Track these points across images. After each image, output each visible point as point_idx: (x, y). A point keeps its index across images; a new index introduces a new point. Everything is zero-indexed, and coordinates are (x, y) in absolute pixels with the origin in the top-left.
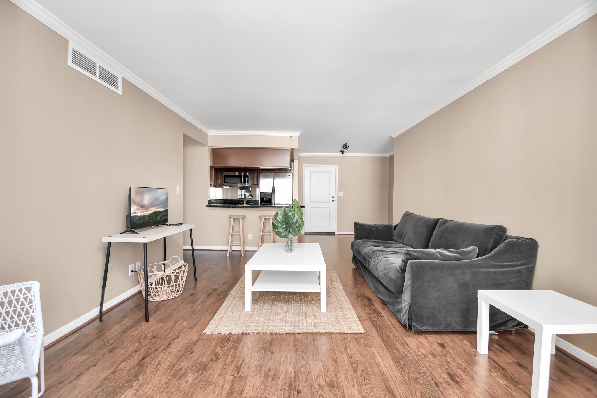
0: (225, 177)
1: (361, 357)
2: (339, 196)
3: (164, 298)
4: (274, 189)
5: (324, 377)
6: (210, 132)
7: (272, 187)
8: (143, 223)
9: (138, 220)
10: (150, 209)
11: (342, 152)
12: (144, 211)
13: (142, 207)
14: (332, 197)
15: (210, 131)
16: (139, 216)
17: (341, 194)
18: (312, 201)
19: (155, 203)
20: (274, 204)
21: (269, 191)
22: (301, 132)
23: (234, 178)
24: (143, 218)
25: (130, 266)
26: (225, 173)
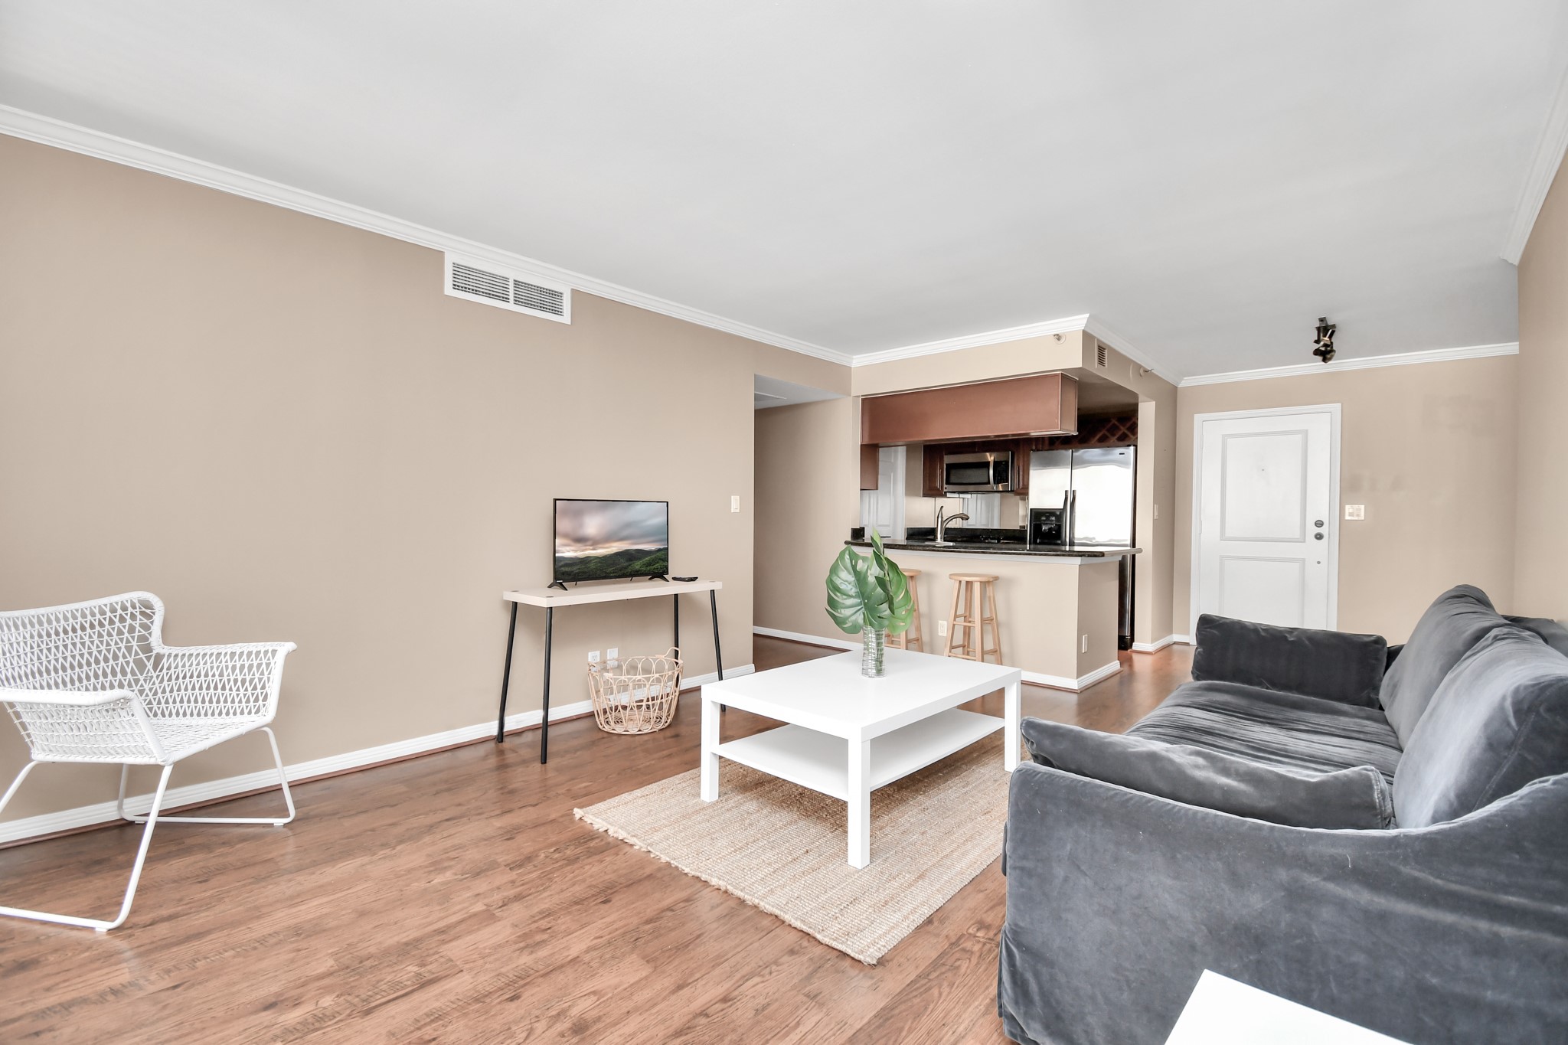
0: (950, 467)
1: (751, 1014)
2: (1347, 517)
3: (634, 731)
4: (1071, 499)
5: (598, 1003)
6: (854, 361)
7: (1066, 492)
8: (584, 573)
10: (607, 545)
11: (1325, 354)
12: (584, 548)
14: (1316, 524)
15: (854, 357)
16: (571, 559)
17: (1356, 512)
18: (1227, 535)
19: (625, 533)
20: (1072, 544)
21: (1055, 502)
22: (1087, 315)
23: (974, 470)
24: (581, 562)
25: (589, 653)
26: (949, 459)
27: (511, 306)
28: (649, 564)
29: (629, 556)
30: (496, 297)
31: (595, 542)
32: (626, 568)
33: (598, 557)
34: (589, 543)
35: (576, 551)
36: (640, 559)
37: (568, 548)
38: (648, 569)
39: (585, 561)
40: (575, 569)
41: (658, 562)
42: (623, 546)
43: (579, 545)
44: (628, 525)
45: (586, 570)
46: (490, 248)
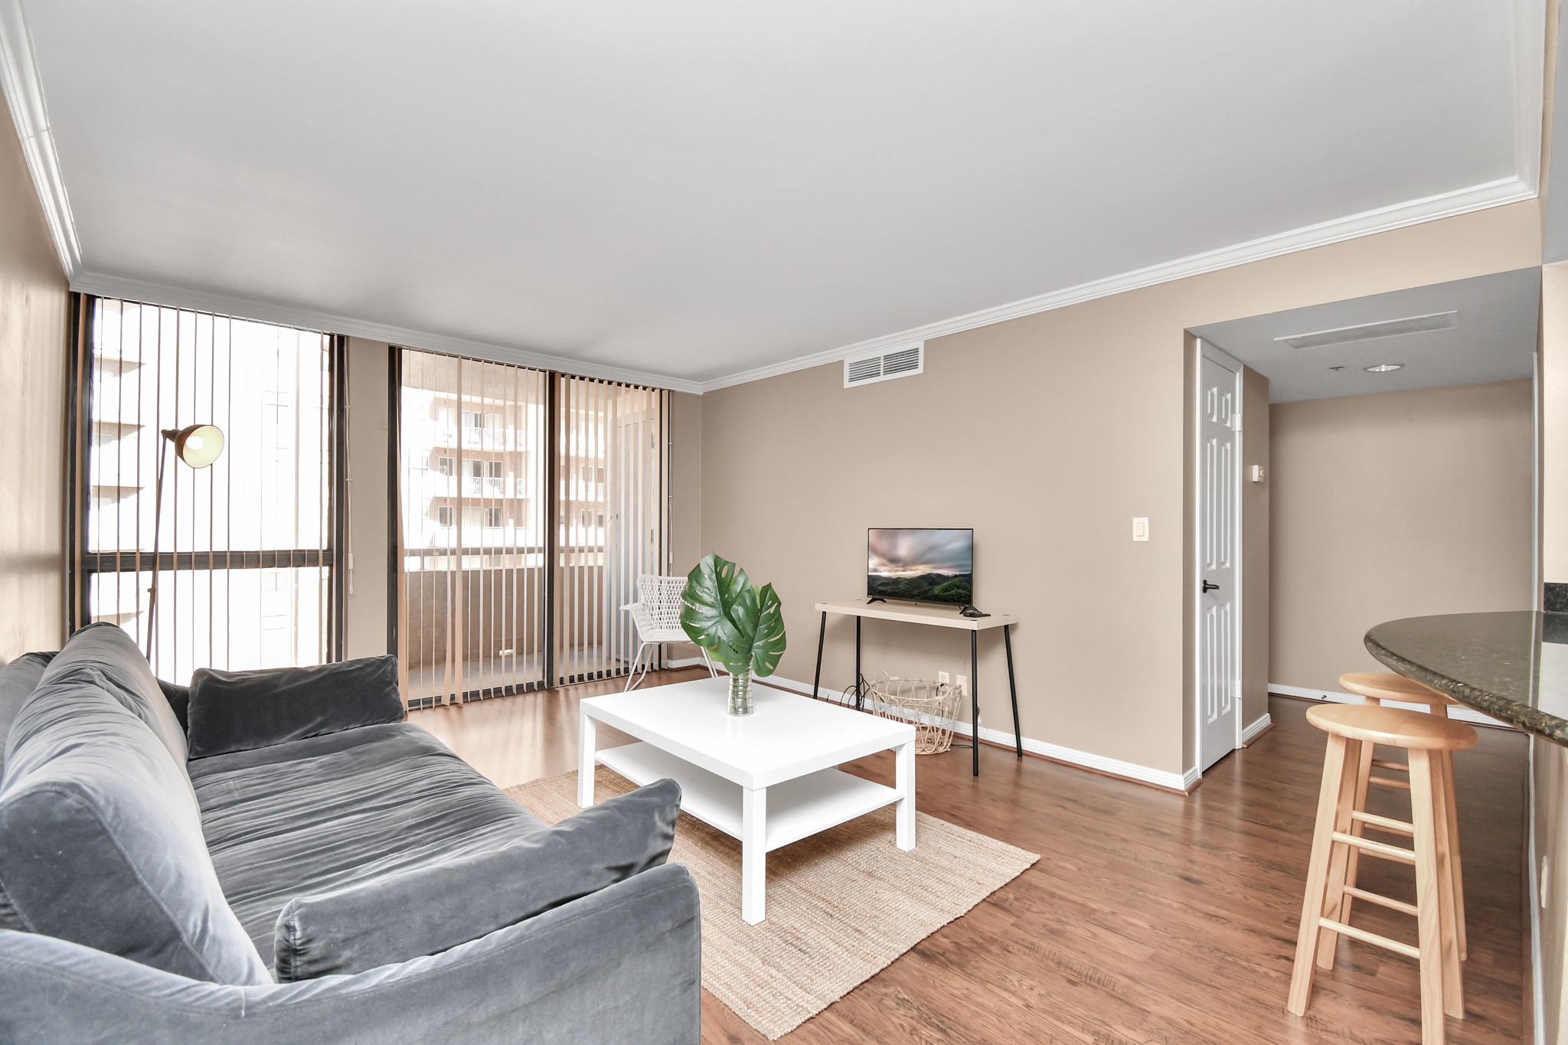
9: (883, 584)
13: (894, 561)
27: (882, 378)
28: (946, 590)
29: (931, 580)
30: (871, 376)
31: (905, 564)
32: (928, 591)
33: (906, 579)
34: (901, 564)
35: (890, 571)
36: (939, 584)
37: (884, 568)
38: (946, 593)
39: (897, 581)
40: (888, 588)
41: (953, 589)
42: (927, 569)
43: (893, 565)
44: (932, 549)
45: (897, 591)
46: (869, 341)
